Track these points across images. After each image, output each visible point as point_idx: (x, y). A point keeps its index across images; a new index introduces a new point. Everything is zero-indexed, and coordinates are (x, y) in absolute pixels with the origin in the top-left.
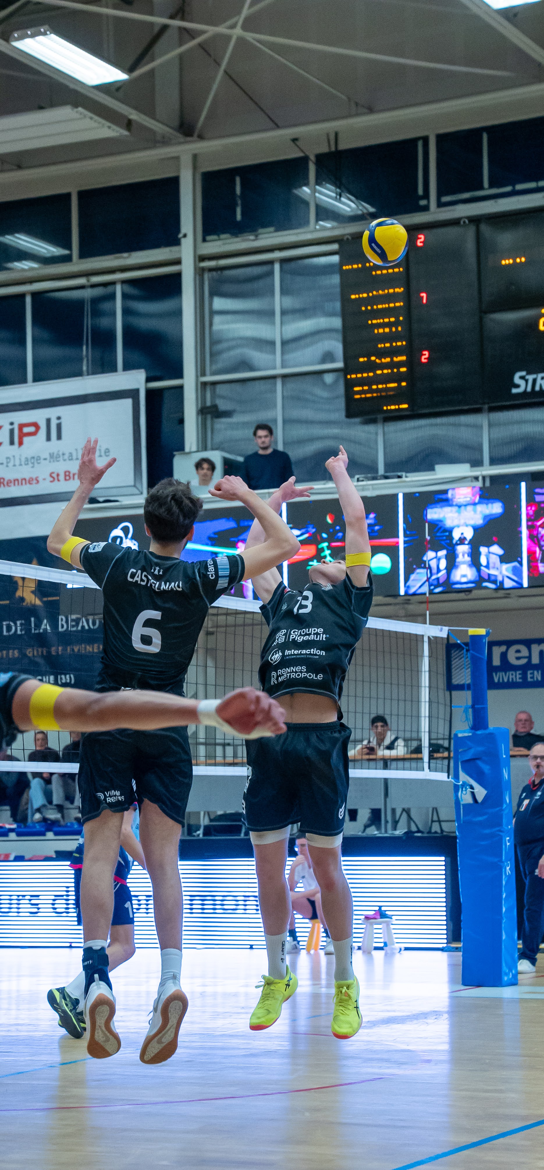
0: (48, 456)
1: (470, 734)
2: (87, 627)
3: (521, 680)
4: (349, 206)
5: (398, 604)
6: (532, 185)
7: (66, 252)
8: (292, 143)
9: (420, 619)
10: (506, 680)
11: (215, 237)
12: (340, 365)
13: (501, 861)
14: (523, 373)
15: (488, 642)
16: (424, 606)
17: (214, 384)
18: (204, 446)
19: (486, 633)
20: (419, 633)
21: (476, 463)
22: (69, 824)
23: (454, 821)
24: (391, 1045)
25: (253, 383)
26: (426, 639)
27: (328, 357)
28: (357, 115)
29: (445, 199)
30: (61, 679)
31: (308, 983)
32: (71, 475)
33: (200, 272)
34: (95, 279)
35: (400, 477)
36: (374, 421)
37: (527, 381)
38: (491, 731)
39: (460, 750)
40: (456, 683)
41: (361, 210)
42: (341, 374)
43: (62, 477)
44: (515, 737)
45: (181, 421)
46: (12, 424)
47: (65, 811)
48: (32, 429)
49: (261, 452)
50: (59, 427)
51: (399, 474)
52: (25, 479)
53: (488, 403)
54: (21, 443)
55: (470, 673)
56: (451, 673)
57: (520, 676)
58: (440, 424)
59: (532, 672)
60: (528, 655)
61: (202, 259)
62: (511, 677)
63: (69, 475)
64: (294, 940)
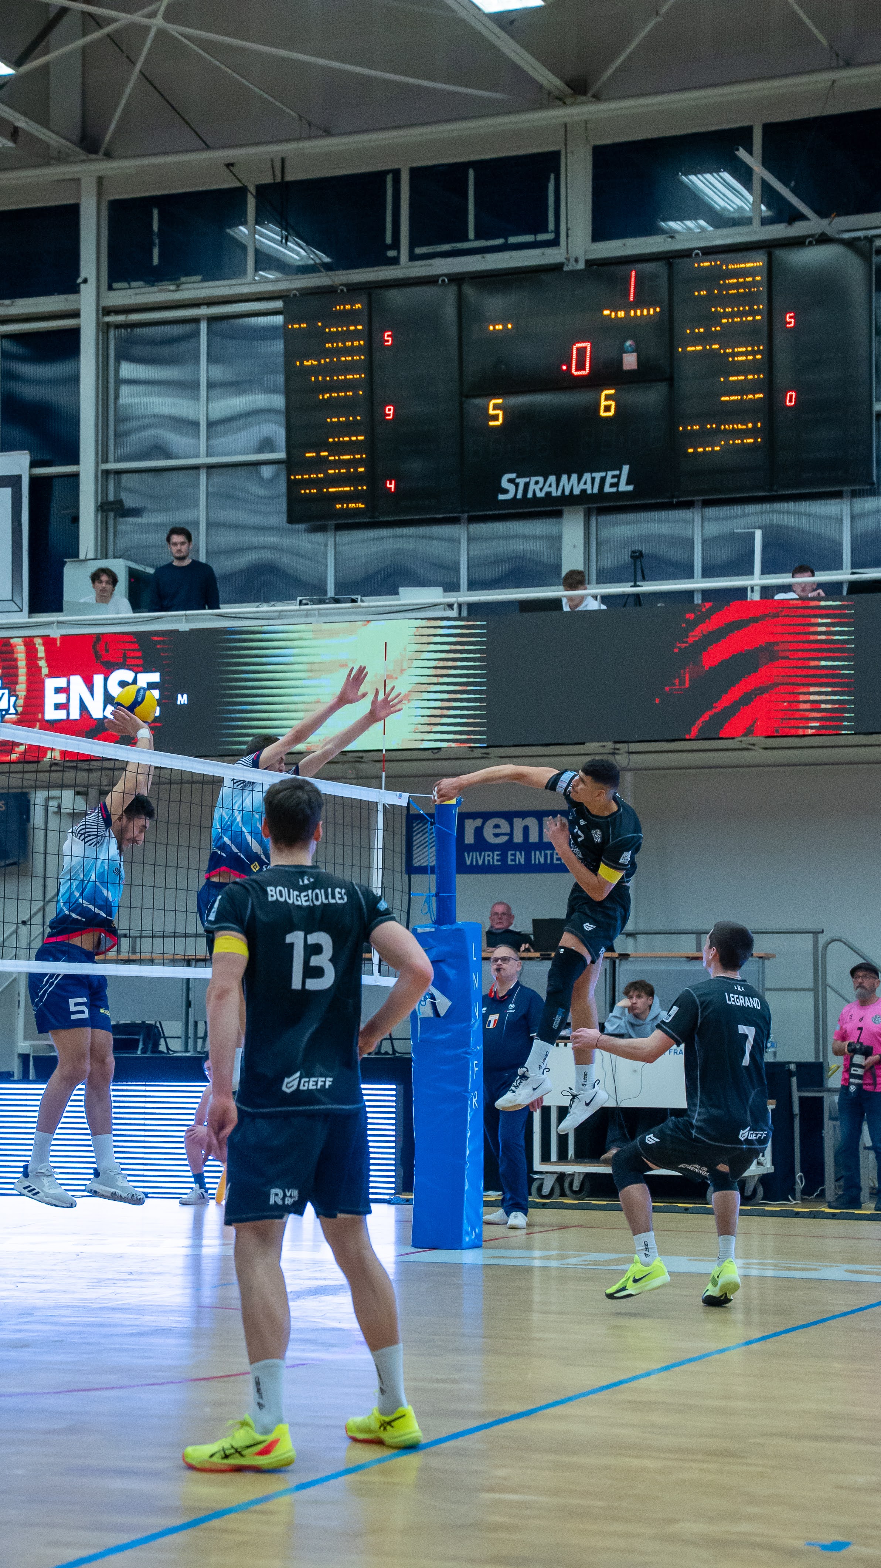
1: (433, 930)
3: (499, 863)
4: (298, 253)
5: (348, 762)
6: (529, 238)
8: (225, 168)
9: (374, 781)
10: (480, 862)
11: (125, 285)
12: (282, 455)
13: (467, 1091)
14: (513, 476)
15: (459, 815)
16: (380, 765)
17: (119, 473)
18: (103, 553)
20: (372, 799)
21: (451, 587)
23: (409, 1039)
24: (317, 1322)
25: (168, 474)
26: (380, 808)
27: (266, 445)
28: (310, 138)
29: (419, 251)
31: (217, 1242)
33: (104, 329)
35: (354, 601)
36: (322, 529)
37: (517, 485)
38: (458, 927)
40: (418, 864)
41: (312, 259)
42: (283, 467)
44: (489, 933)
45: (76, 519)
49: (176, 563)
51: (353, 597)
53: (468, 512)
55: (434, 853)
56: (412, 851)
57: (499, 858)
58: (406, 536)
59: (513, 852)
60: (509, 831)
61: (107, 311)
62: (487, 858)
64: (201, 1188)
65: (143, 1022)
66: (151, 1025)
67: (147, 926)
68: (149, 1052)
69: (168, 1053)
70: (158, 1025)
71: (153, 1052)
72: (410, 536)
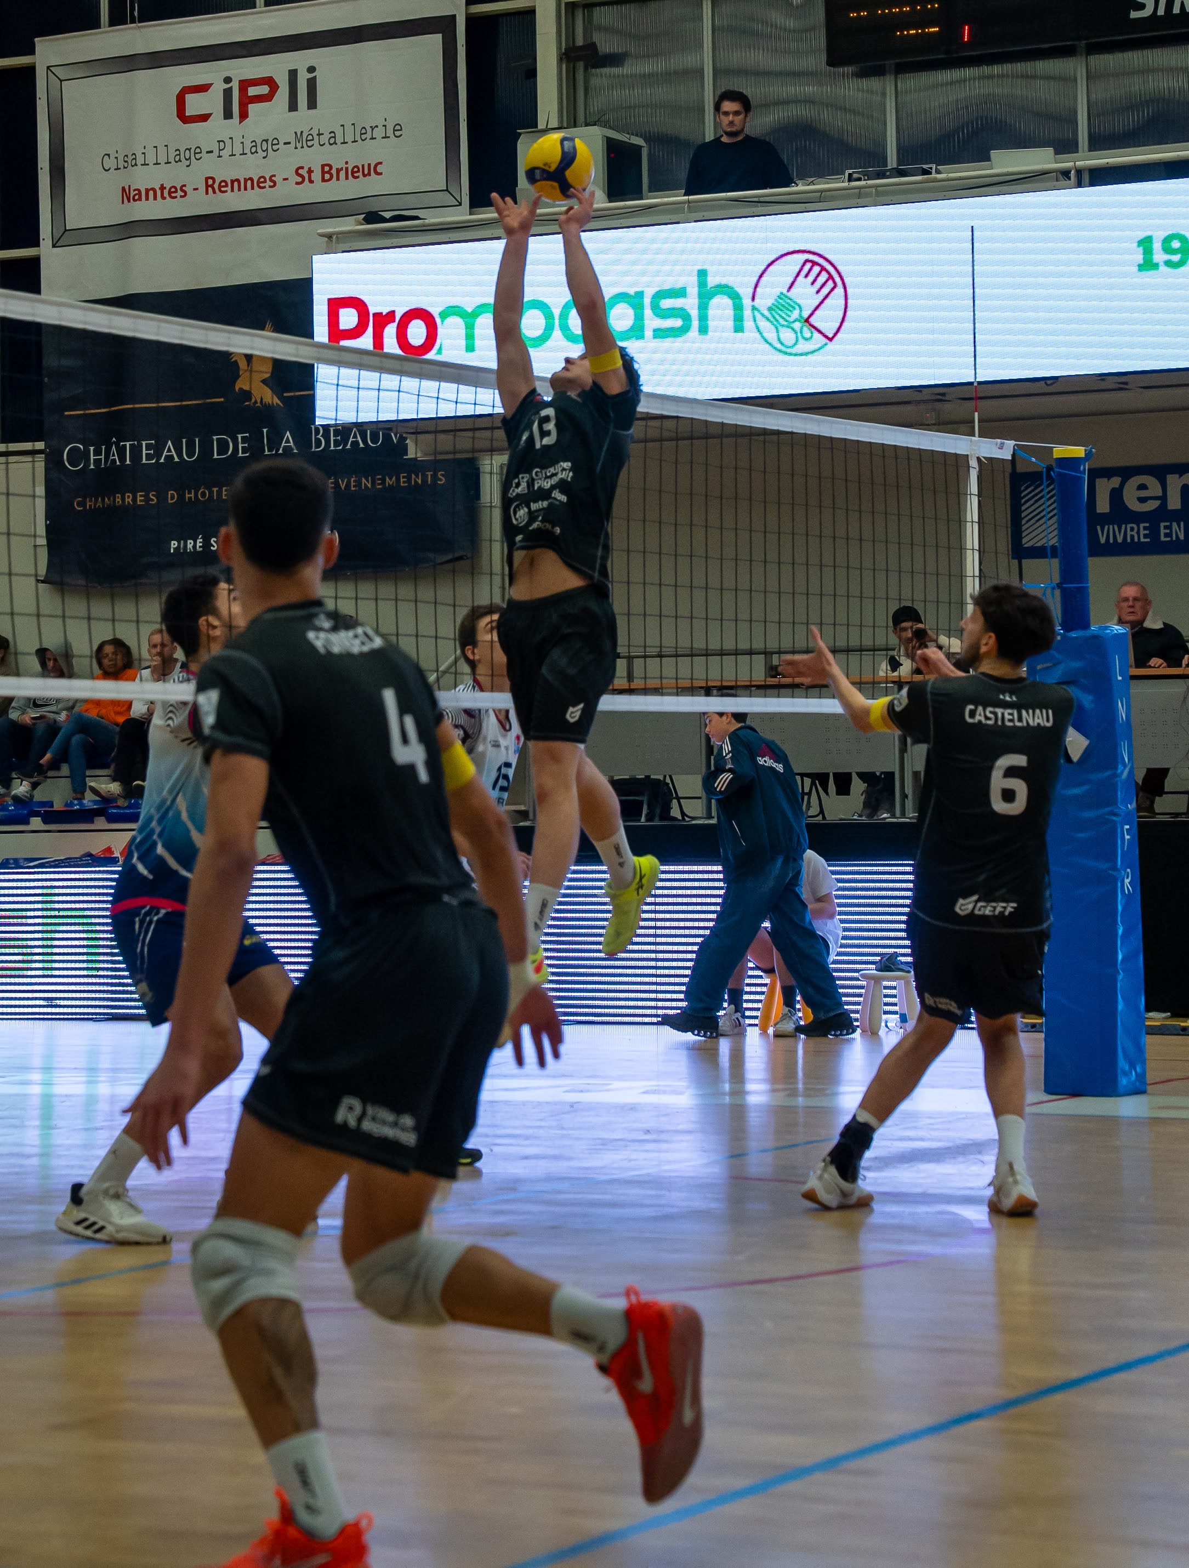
0: (292, 139)
3: (1148, 540)
5: (924, 401)
9: (962, 427)
10: (1120, 540)
13: (1114, 869)
15: (1089, 470)
16: (971, 404)
17: (589, 6)
18: (570, 119)
19: (1086, 454)
20: (961, 450)
21: (1065, 146)
26: (973, 463)
32: (334, 172)
35: (926, 172)
36: (879, 72)
38: (1094, 634)
39: (1039, 667)
40: (1029, 545)
43: (317, 176)
45: (531, 73)
46: (228, 80)
48: (264, 90)
49: (726, 139)
50: (312, 84)
51: (925, 166)
52: (251, 179)
53: (1086, 38)
54: (244, 115)
55: (1056, 526)
56: (1021, 526)
57: (1147, 532)
58: (998, 76)
59: (1168, 524)
60: (1160, 494)
62: (1129, 533)
63: (329, 172)
64: (736, 1011)
65: (648, 777)
66: (659, 780)
67: (653, 640)
68: (657, 818)
69: (684, 819)
70: (668, 780)
71: (661, 819)
72: (1003, 76)
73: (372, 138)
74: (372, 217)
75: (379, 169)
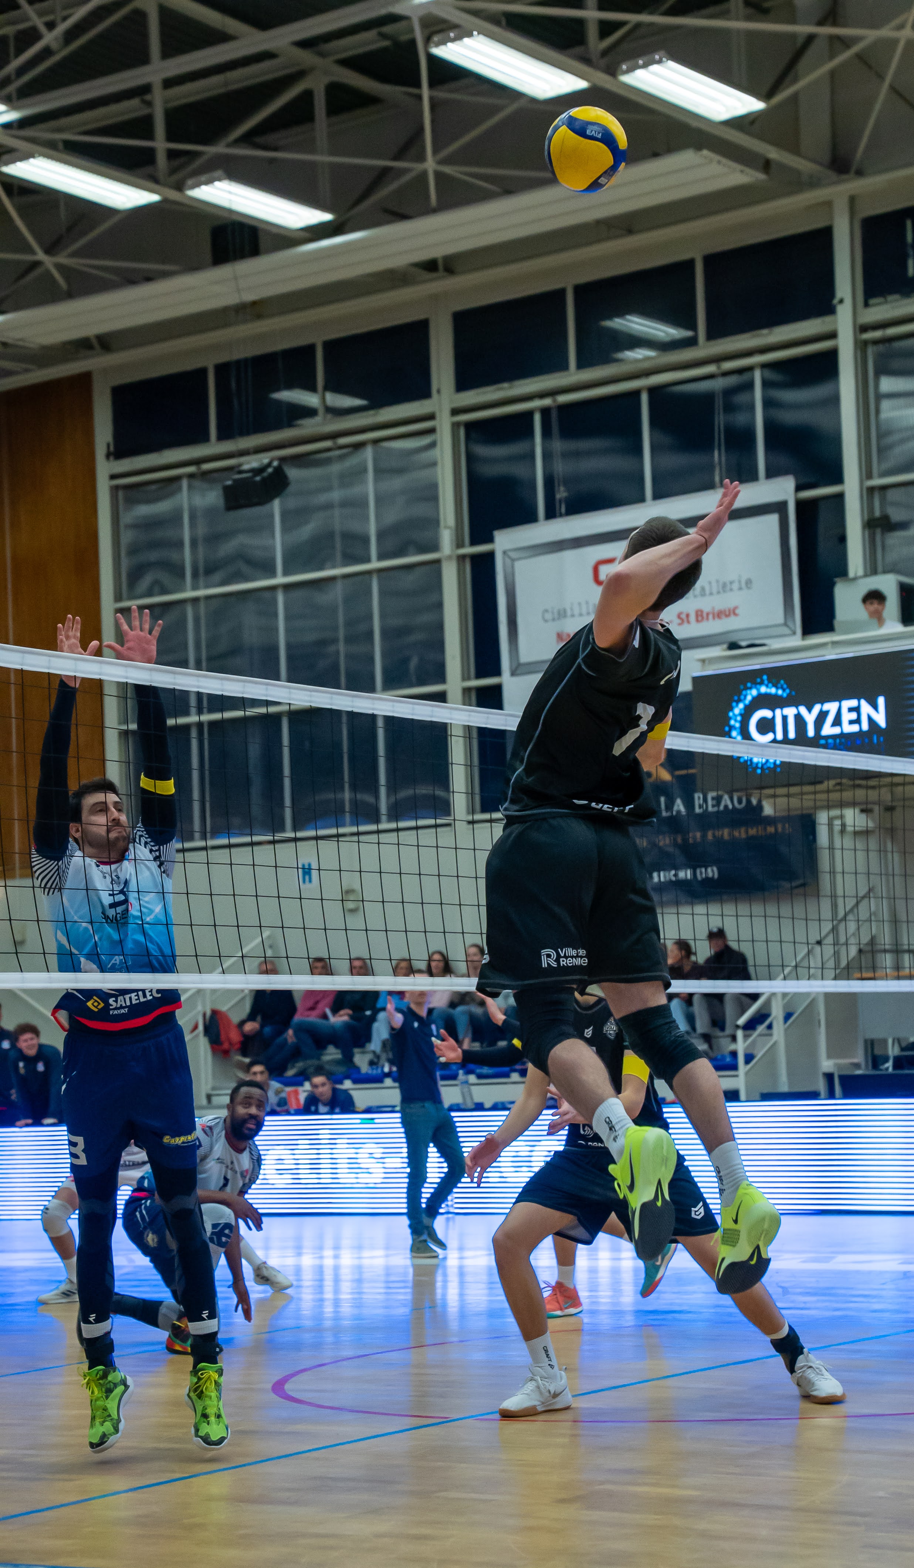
2: (730, 807)
7: (689, 334)
11: (880, 300)
17: (884, 488)
18: (872, 570)
22: (719, 1057)
30: (701, 873)
32: (705, 615)
33: (861, 346)
34: (728, 365)
43: (693, 618)
45: (843, 539)
47: (714, 1041)
61: (864, 329)
63: (702, 616)
73: (731, 590)
74: (733, 646)
75: (737, 611)
